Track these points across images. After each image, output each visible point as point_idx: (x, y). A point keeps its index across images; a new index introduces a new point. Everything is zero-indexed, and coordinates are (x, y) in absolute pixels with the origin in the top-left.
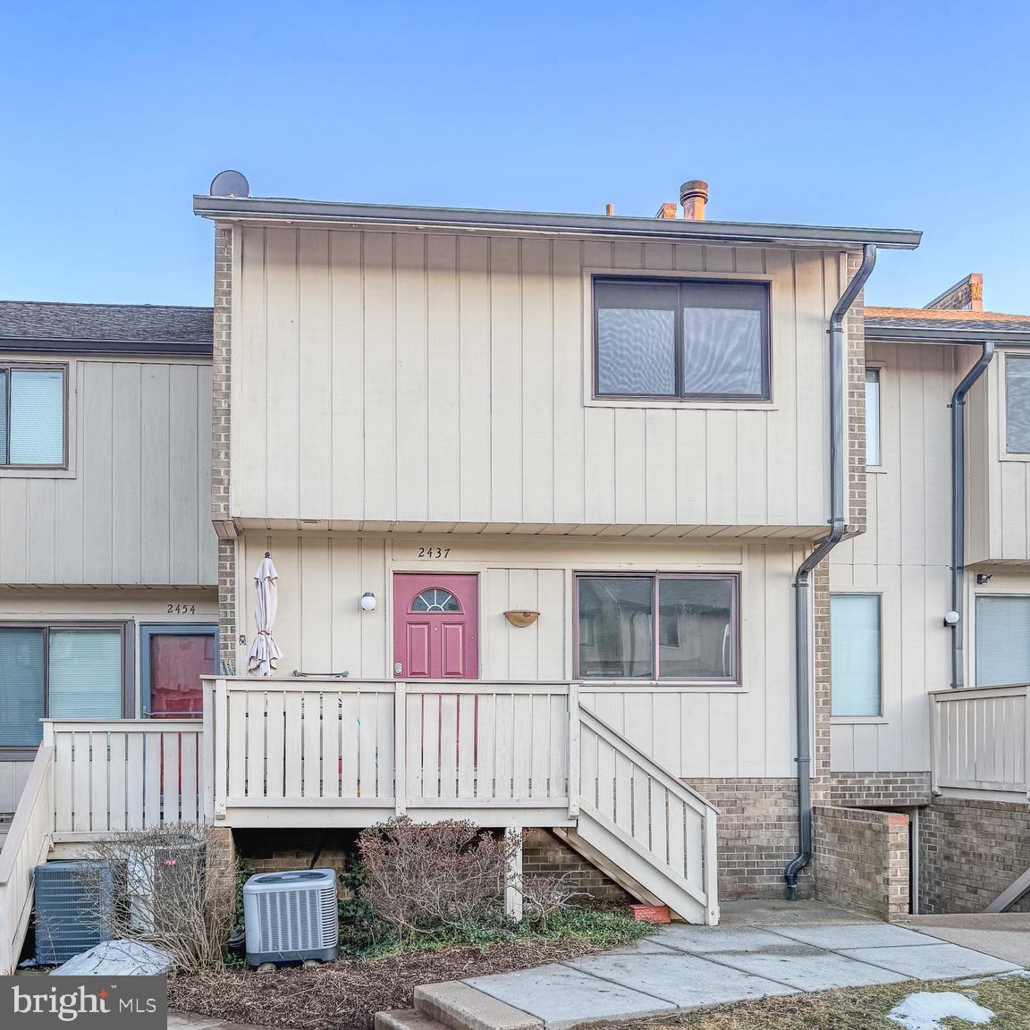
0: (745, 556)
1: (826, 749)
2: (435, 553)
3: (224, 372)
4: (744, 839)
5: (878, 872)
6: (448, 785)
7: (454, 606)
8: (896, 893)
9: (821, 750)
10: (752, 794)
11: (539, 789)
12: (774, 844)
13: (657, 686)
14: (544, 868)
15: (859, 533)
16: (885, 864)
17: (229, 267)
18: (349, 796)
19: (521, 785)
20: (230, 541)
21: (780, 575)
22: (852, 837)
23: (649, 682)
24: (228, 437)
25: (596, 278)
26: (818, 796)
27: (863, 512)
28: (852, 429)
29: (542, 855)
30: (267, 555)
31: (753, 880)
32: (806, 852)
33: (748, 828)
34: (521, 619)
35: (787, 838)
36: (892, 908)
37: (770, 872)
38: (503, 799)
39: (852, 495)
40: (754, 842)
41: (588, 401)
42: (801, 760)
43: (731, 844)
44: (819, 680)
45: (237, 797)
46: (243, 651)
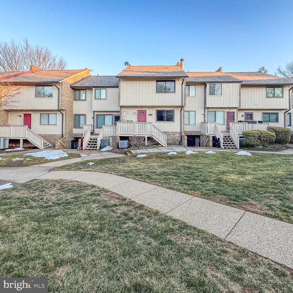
0: (174, 108)
2: (142, 108)
6: (140, 132)
7: (144, 113)
8: (185, 144)
9: (183, 129)
10: (176, 133)
11: (149, 132)
13: (165, 122)
15: (185, 106)
16: (185, 141)
18: (130, 133)
19: (147, 132)
20: (121, 107)
21: (179, 110)
24: (120, 98)
25: (157, 81)
26: (183, 134)
30: (124, 109)
32: (182, 140)
33: (175, 137)
34: (150, 115)
35: (179, 138)
36: (185, 146)
37: (177, 142)
38: (145, 134)
39: (184, 103)
40: (176, 139)
41: (156, 93)
42: (181, 130)
44: (183, 121)
45: (119, 133)
46: (122, 118)
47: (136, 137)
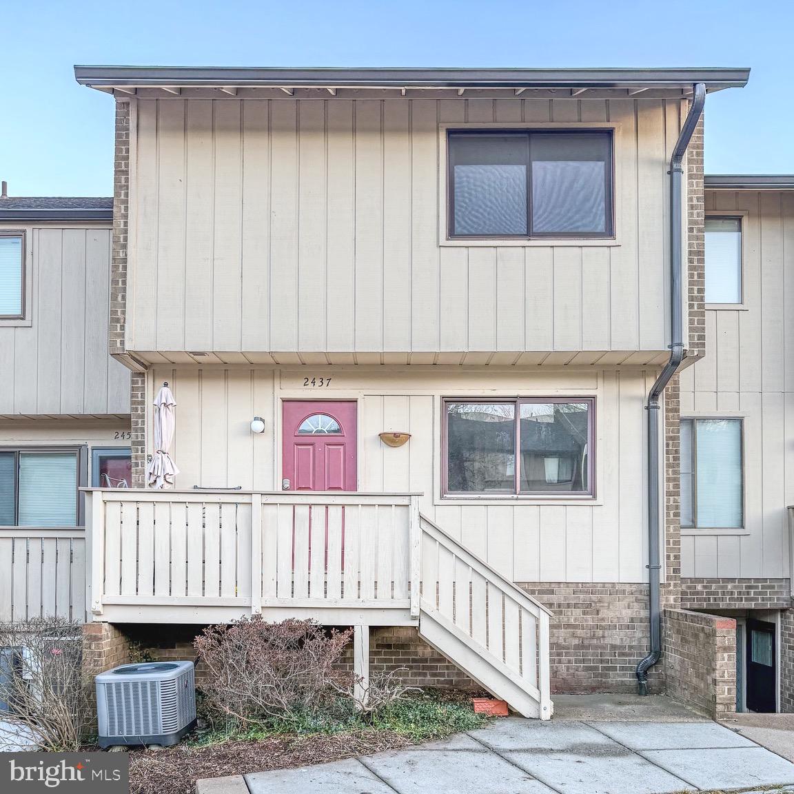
0: (600, 382)
1: (677, 557)
2: (318, 383)
3: (122, 226)
4: (598, 638)
5: (708, 673)
6: (301, 587)
8: (723, 693)
9: (672, 558)
10: (606, 597)
11: (384, 590)
12: (627, 643)
13: (517, 499)
14: (414, 661)
15: (698, 357)
16: (713, 664)
17: (127, 135)
18: (212, 596)
19: (367, 587)
20: (142, 375)
21: (633, 398)
22: (691, 639)
23: (510, 496)
24: (124, 283)
25: (450, 132)
26: (669, 601)
27: (702, 337)
28: (691, 261)
29: (412, 649)
30: (166, 385)
31: (606, 676)
32: (658, 654)
33: (603, 628)
34: (393, 440)
35: (639, 637)
36: (720, 708)
37: (622, 669)
38: (350, 599)
39: (691, 322)
40: (608, 641)
41: (443, 241)
42: (652, 567)
43: (586, 642)
44: (669, 494)
45: (113, 596)
46: (148, 468)
47: (265, 635)
